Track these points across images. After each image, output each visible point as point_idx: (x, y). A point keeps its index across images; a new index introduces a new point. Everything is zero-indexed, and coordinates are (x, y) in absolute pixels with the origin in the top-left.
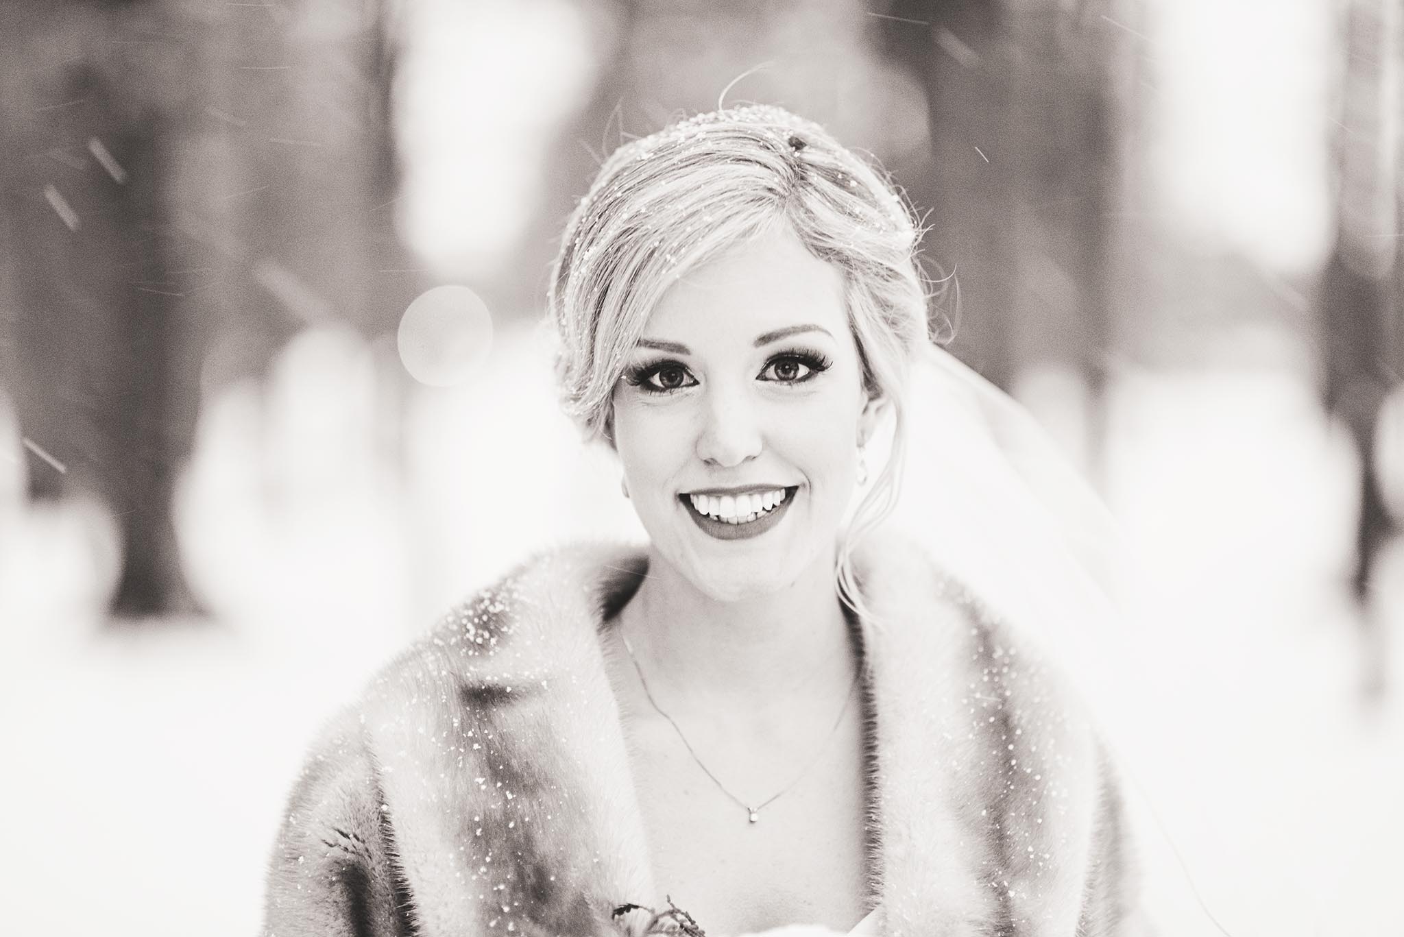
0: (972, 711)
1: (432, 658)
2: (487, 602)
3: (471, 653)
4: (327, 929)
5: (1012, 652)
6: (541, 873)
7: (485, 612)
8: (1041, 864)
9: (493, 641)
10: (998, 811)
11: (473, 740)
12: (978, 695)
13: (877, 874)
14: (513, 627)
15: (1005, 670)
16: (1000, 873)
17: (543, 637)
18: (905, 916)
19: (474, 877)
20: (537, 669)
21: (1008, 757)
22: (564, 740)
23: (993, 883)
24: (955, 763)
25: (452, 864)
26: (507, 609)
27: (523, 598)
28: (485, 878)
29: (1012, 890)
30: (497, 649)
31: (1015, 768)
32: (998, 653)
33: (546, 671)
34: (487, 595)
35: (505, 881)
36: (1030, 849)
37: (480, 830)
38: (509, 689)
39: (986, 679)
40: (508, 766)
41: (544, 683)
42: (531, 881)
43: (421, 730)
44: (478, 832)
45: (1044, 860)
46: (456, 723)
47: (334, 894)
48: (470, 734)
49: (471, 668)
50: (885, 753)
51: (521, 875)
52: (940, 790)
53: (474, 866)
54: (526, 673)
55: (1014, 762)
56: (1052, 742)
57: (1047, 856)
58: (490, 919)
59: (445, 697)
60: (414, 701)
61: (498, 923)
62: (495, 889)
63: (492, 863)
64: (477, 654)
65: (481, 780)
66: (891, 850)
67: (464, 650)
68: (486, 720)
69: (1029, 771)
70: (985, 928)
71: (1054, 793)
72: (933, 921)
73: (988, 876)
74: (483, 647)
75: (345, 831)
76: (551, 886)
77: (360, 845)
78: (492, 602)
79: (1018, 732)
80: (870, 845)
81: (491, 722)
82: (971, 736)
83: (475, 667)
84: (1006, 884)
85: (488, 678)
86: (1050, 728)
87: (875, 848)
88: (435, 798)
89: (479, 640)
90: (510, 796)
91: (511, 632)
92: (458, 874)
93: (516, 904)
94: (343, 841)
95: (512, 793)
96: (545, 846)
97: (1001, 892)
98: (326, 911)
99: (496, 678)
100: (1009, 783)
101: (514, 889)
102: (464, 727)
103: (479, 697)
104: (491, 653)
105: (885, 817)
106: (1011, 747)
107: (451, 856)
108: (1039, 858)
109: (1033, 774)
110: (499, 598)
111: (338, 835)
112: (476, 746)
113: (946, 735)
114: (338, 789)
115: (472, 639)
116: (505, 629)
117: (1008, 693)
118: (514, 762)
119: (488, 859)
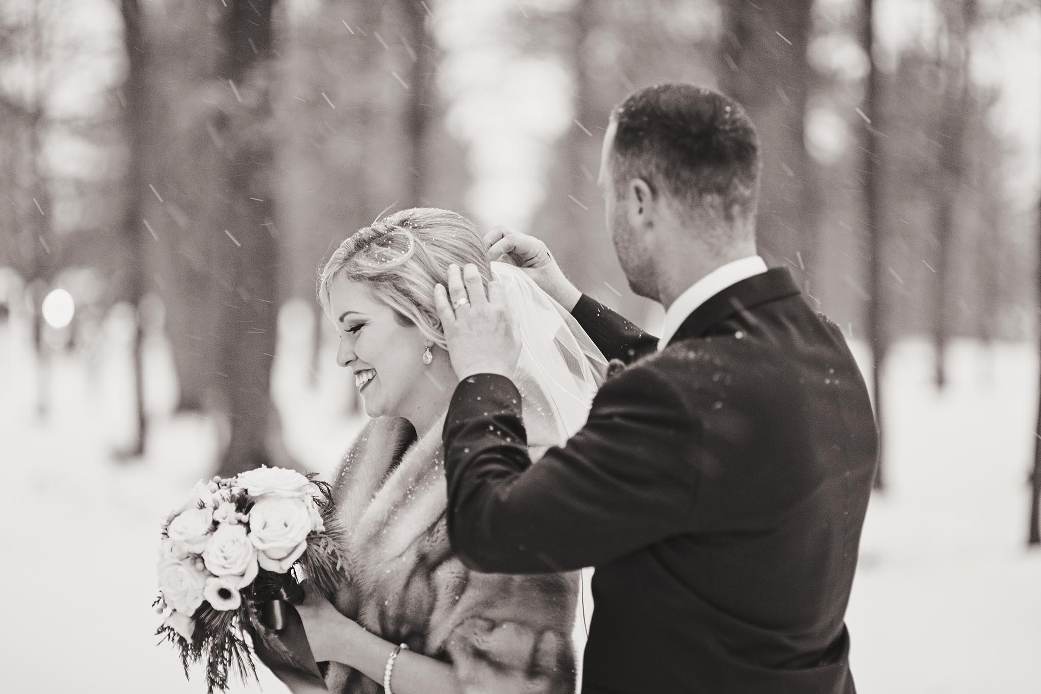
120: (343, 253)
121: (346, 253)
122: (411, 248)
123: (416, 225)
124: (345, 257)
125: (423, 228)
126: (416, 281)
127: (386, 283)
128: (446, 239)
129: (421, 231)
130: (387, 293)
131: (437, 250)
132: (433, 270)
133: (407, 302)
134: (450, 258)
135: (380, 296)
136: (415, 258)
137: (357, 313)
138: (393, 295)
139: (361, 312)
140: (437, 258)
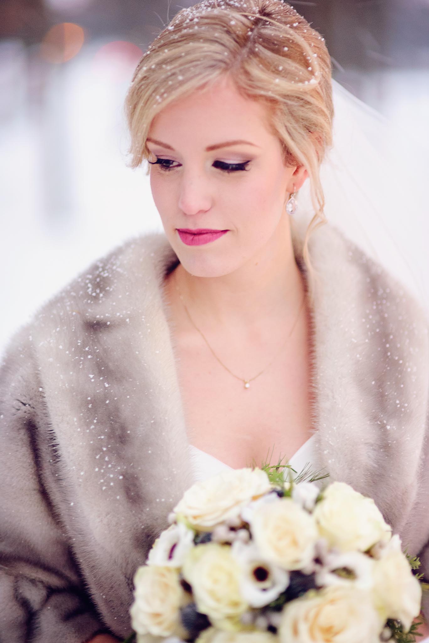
0: (368, 326)
1: (69, 303)
2: (101, 270)
3: (89, 301)
4: (17, 453)
5: (388, 291)
6: (123, 429)
7: (99, 276)
8: (403, 410)
9: (101, 295)
10: (381, 383)
11: (88, 353)
12: (371, 317)
13: (315, 417)
14: (113, 287)
15: (384, 302)
16: (382, 416)
17: (127, 294)
18: (330, 442)
19: (88, 431)
20: (124, 312)
21: (385, 351)
22: (137, 353)
23: (378, 422)
24: (358, 356)
25: (76, 423)
26: (110, 276)
27: (119, 270)
28: (93, 431)
29: (388, 425)
30: (104, 299)
31: (390, 357)
32: (380, 292)
33: (129, 312)
34: (101, 265)
35: (104, 434)
36: (398, 402)
37: (91, 405)
38: (109, 323)
39: (375, 307)
40: (107, 367)
41: (128, 320)
42: (118, 432)
43: (61, 347)
44: (90, 406)
45: (405, 407)
46: (79, 342)
47: (21, 435)
48: (87, 349)
49: (89, 310)
50: (320, 349)
51: (113, 430)
52: (350, 371)
53: (88, 425)
54: (118, 314)
55: (389, 354)
56: (408, 341)
57: (406, 405)
58: (97, 455)
59: (74, 328)
60: (58, 329)
61: (100, 457)
62: (99, 437)
63: (98, 422)
64: (92, 302)
65: (91, 376)
66: (324, 404)
67: (86, 300)
68: (96, 340)
69: (397, 358)
70: (374, 447)
71: (409, 370)
72: (345, 445)
73: (375, 418)
74: (96, 298)
75: (24, 402)
76: (128, 435)
77: (32, 410)
78: (103, 270)
79: (391, 337)
80: (311, 401)
81: (98, 341)
82: (367, 341)
83: (92, 309)
84: (385, 422)
85: (98, 316)
86: (406, 333)
87: (313, 402)
88: (68, 386)
89: (94, 294)
90: (107, 385)
91: (111, 289)
92: (79, 430)
93: (109, 446)
94: (23, 407)
95: (108, 383)
96: (126, 412)
97: (383, 427)
98: (16, 444)
99: (102, 317)
100: (387, 366)
101: (109, 437)
102: (84, 345)
103: (93, 327)
104: (100, 302)
105: (320, 385)
106: (388, 346)
107: (75, 419)
108: (402, 406)
109: (398, 360)
110: (107, 268)
111: (21, 404)
112: (89, 357)
113: (353, 340)
114: (20, 378)
115: (90, 293)
116: (108, 288)
117: (386, 315)
118: (110, 364)
119: (95, 421)
135: (276, 124)
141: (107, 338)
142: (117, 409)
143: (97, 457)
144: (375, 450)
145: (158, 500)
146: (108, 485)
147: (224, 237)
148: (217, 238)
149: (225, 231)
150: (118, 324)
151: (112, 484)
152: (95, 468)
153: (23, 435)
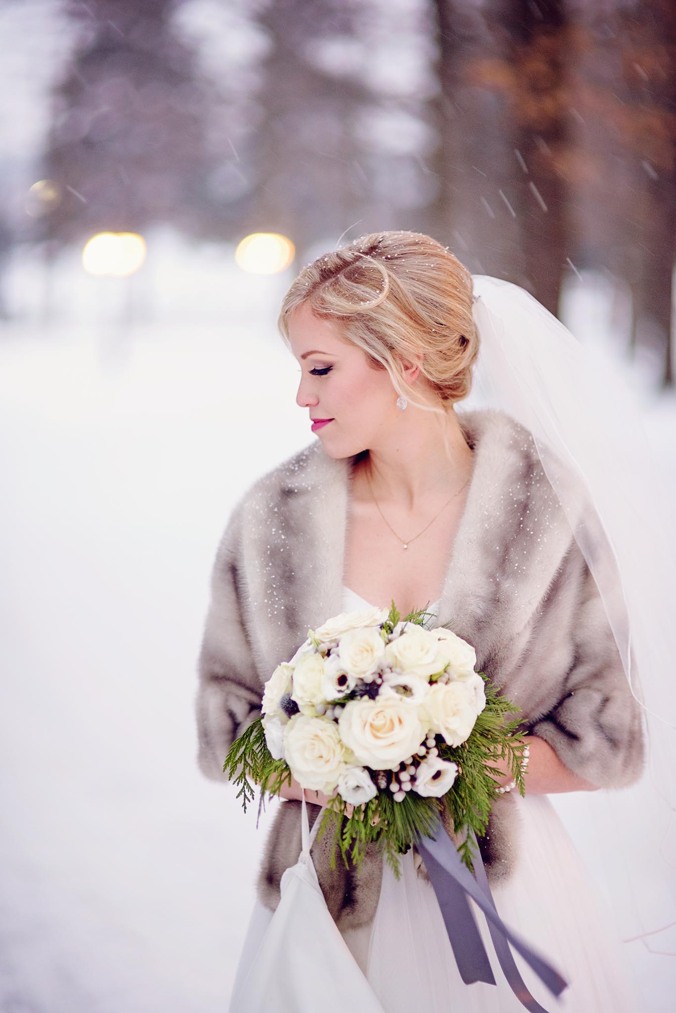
1: (276, 475)
4: (225, 590)
6: (291, 571)
8: (520, 571)
10: (506, 548)
11: (276, 513)
14: (307, 462)
15: (533, 483)
16: (498, 575)
19: (265, 572)
20: (309, 482)
21: (519, 523)
23: (492, 580)
28: (269, 572)
29: (502, 583)
30: (299, 472)
31: (521, 528)
35: (276, 574)
36: (516, 565)
38: (297, 491)
39: (518, 487)
41: (310, 489)
42: (288, 574)
45: (522, 570)
48: (276, 510)
49: (287, 481)
51: (284, 571)
53: (266, 567)
54: (304, 484)
55: (521, 526)
57: (524, 568)
61: (271, 592)
62: (272, 577)
63: (272, 566)
64: (290, 475)
65: (274, 530)
67: (285, 472)
69: (528, 529)
73: (492, 576)
74: (293, 471)
77: (234, 556)
81: (286, 505)
85: (290, 485)
89: (293, 468)
90: (283, 537)
93: (279, 584)
96: (296, 560)
97: (498, 584)
98: (225, 583)
101: (280, 577)
102: (275, 507)
103: (286, 493)
108: (519, 569)
112: (277, 515)
115: (291, 467)
119: (270, 564)
120: (307, 284)
121: (310, 284)
122: (386, 287)
123: (389, 256)
124: (309, 290)
125: (396, 258)
126: (392, 324)
127: (357, 323)
128: (425, 271)
129: (396, 262)
130: (356, 334)
131: (415, 284)
132: (411, 309)
133: (380, 346)
134: (430, 294)
135: (349, 337)
136: (391, 296)
137: (324, 353)
138: (364, 336)
139: (328, 353)
140: (414, 293)
141: (293, 503)
142: (289, 556)
143: (268, 592)
144: (485, 602)
145: (306, 626)
146: (273, 614)
147: (330, 424)
148: (324, 425)
149: (331, 420)
150: (303, 492)
151: (276, 612)
152: (264, 599)
153: (229, 576)
